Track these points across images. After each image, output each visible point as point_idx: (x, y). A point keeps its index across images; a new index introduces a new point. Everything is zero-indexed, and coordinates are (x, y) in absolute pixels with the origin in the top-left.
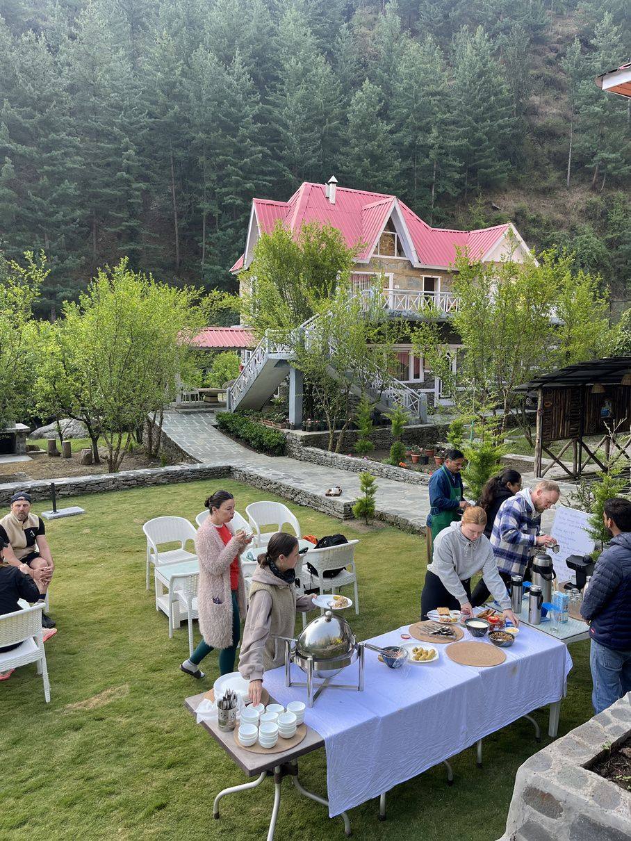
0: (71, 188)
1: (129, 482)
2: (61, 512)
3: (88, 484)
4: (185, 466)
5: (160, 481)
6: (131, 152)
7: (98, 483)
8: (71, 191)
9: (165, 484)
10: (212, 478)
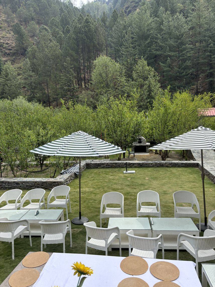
0: (188, 63)
1: (157, 165)
2: (129, 172)
3: (143, 164)
4: (192, 162)
5: (169, 166)
6: (212, 45)
7: (146, 164)
8: (189, 64)
9: (170, 167)
10: (190, 167)
